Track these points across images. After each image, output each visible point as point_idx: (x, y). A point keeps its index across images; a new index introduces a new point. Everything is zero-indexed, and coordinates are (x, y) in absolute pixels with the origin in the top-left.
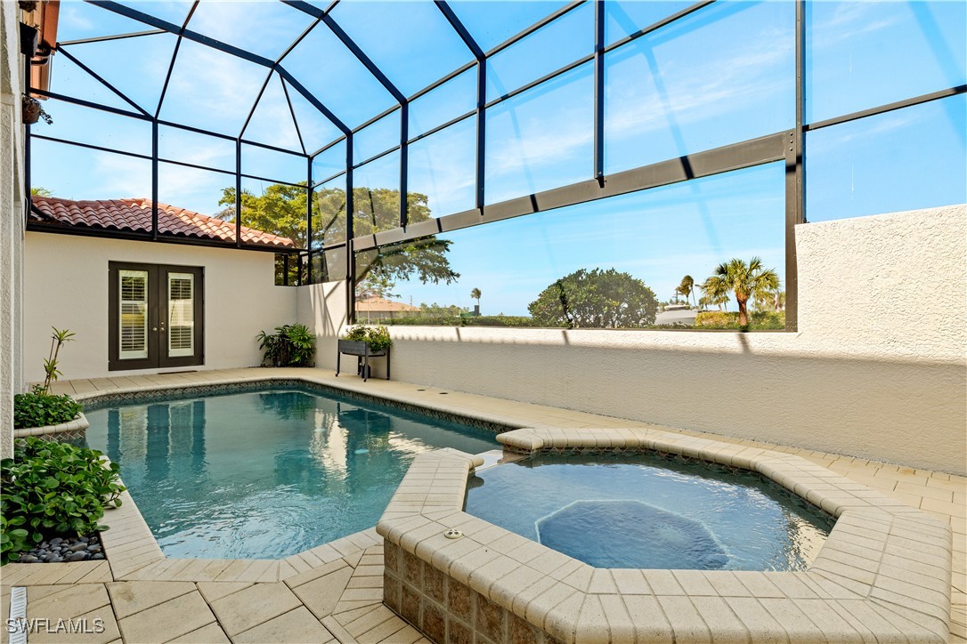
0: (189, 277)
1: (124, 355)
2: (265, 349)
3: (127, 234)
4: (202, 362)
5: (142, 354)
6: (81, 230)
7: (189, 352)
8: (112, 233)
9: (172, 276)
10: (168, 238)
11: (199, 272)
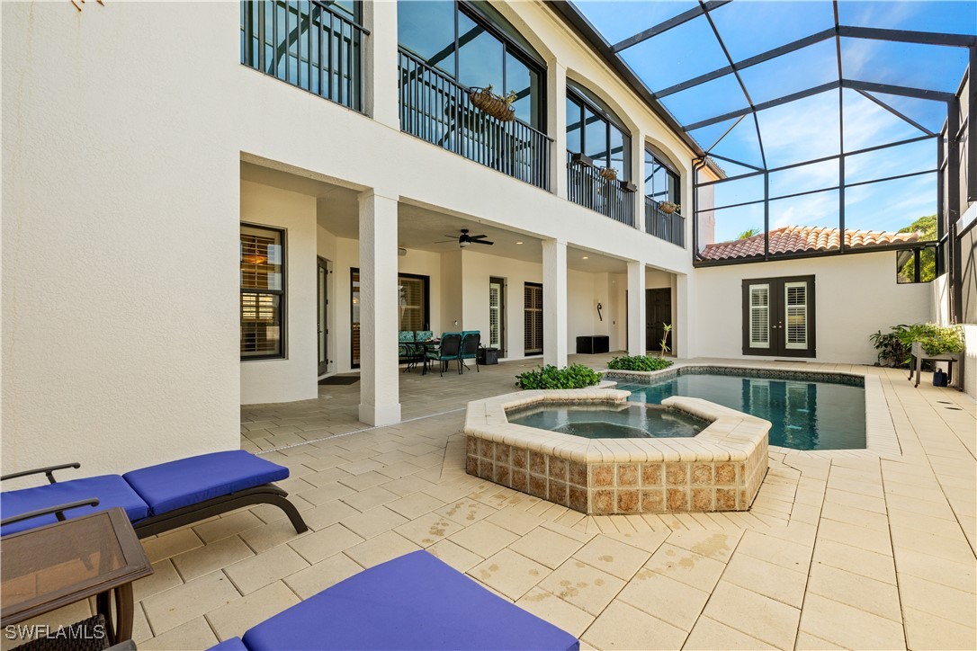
0: (803, 284)
1: (753, 345)
2: (882, 349)
3: (749, 259)
4: (814, 355)
5: (766, 345)
6: (722, 262)
7: (803, 346)
8: (740, 260)
9: (788, 285)
10: (780, 257)
11: (811, 280)
